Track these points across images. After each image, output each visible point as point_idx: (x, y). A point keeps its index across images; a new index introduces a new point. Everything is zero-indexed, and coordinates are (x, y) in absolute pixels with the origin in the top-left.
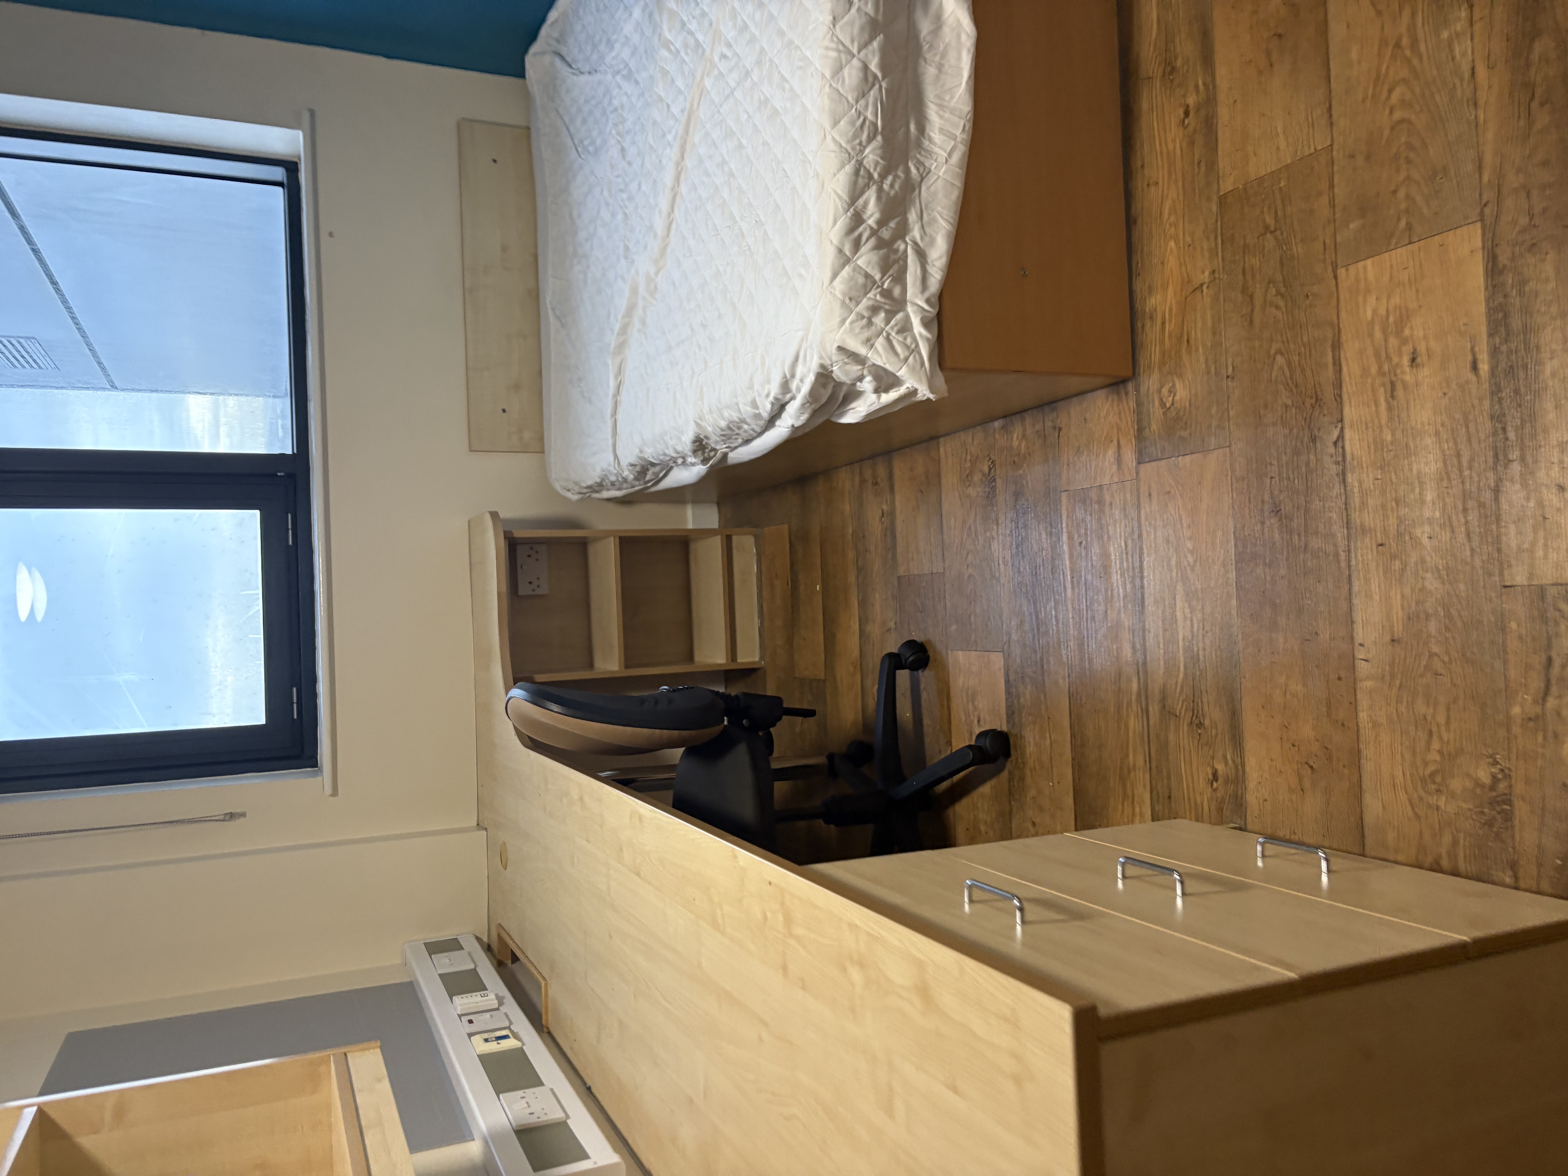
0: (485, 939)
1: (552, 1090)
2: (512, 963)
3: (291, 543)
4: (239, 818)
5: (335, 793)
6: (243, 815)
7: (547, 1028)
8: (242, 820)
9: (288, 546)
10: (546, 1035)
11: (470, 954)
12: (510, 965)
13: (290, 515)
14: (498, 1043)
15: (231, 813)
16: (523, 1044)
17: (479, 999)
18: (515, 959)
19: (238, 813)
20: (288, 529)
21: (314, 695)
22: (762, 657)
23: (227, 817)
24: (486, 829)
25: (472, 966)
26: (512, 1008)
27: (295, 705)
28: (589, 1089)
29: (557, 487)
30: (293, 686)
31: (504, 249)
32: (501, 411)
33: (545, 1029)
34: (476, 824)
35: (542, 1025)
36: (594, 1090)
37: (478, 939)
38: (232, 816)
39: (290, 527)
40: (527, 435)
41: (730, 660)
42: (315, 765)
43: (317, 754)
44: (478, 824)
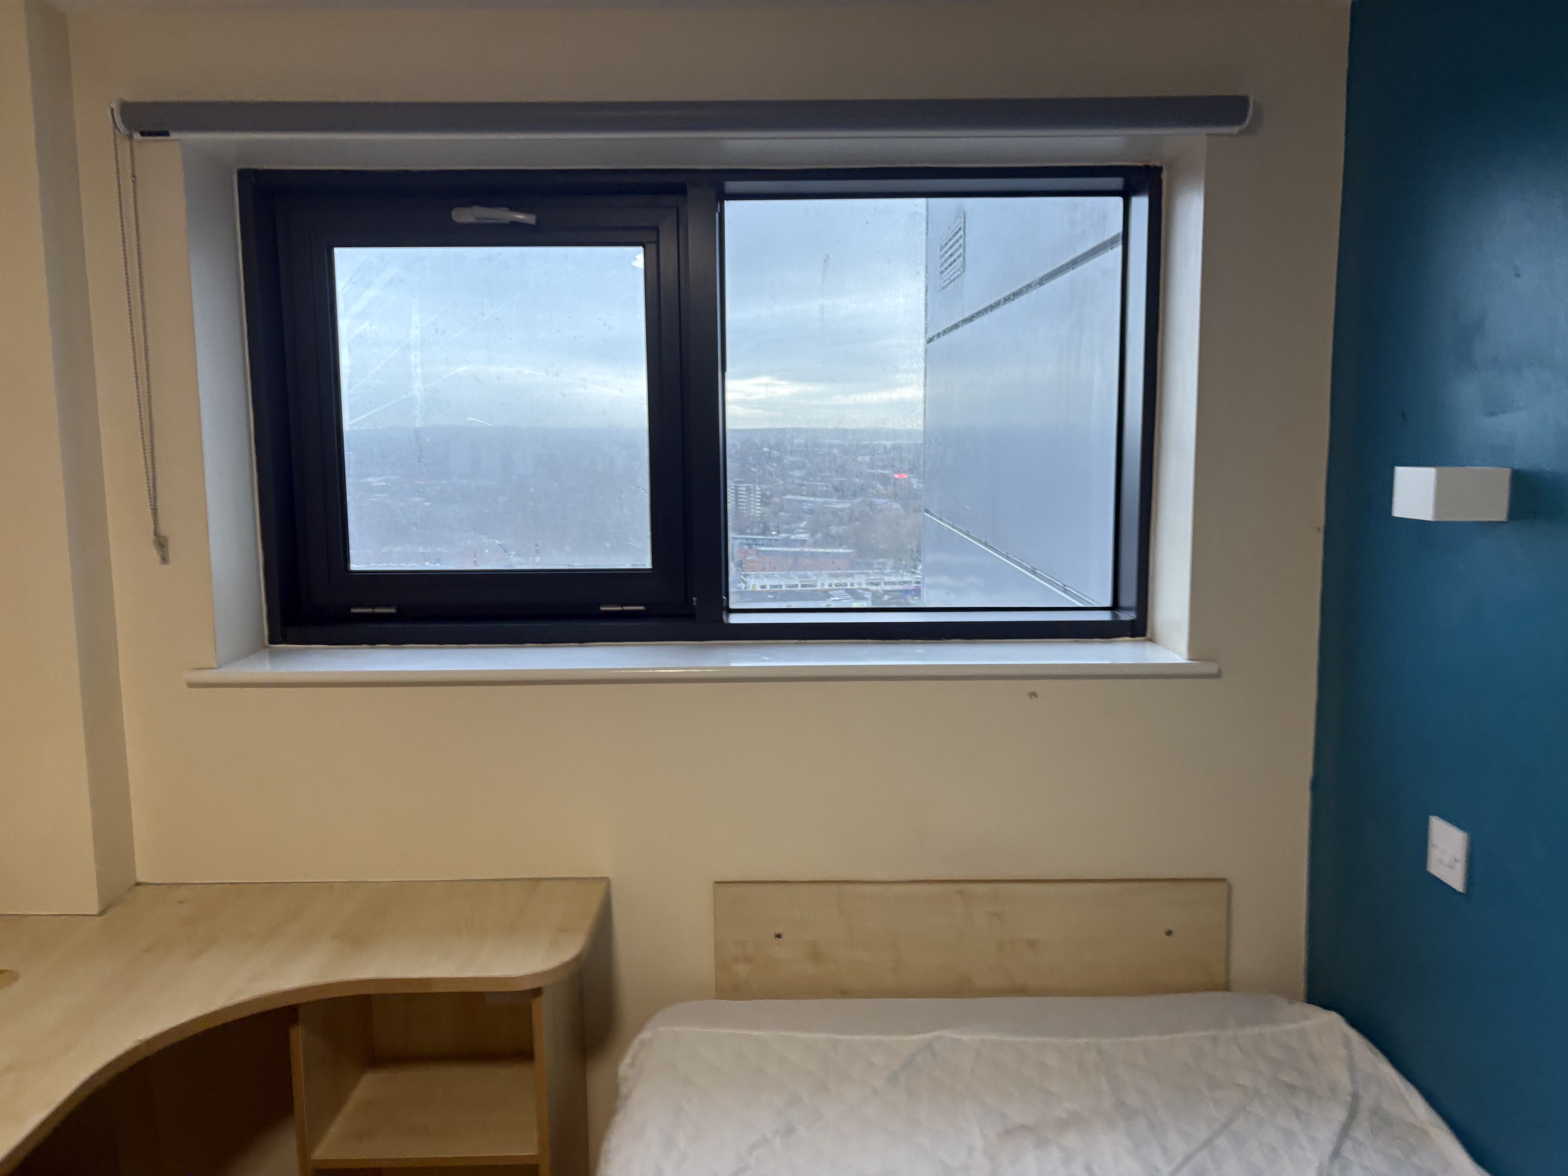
3: (603, 609)
4: (158, 555)
5: (192, 685)
6: (164, 560)
8: (158, 559)
9: (599, 605)
13: (642, 608)
15: (166, 545)
19: (167, 554)
20: (623, 605)
21: (373, 641)
23: (159, 541)
24: (102, 913)
27: (370, 610)
30: (397, 607)
31: (1032, 944)
32: (779, 931)
34: (141, 878)
38: (161, 543)
39: (626, 608)
40: (742, 970)
42: (273, 640)
43: (288, 643)
44: (138, 884)
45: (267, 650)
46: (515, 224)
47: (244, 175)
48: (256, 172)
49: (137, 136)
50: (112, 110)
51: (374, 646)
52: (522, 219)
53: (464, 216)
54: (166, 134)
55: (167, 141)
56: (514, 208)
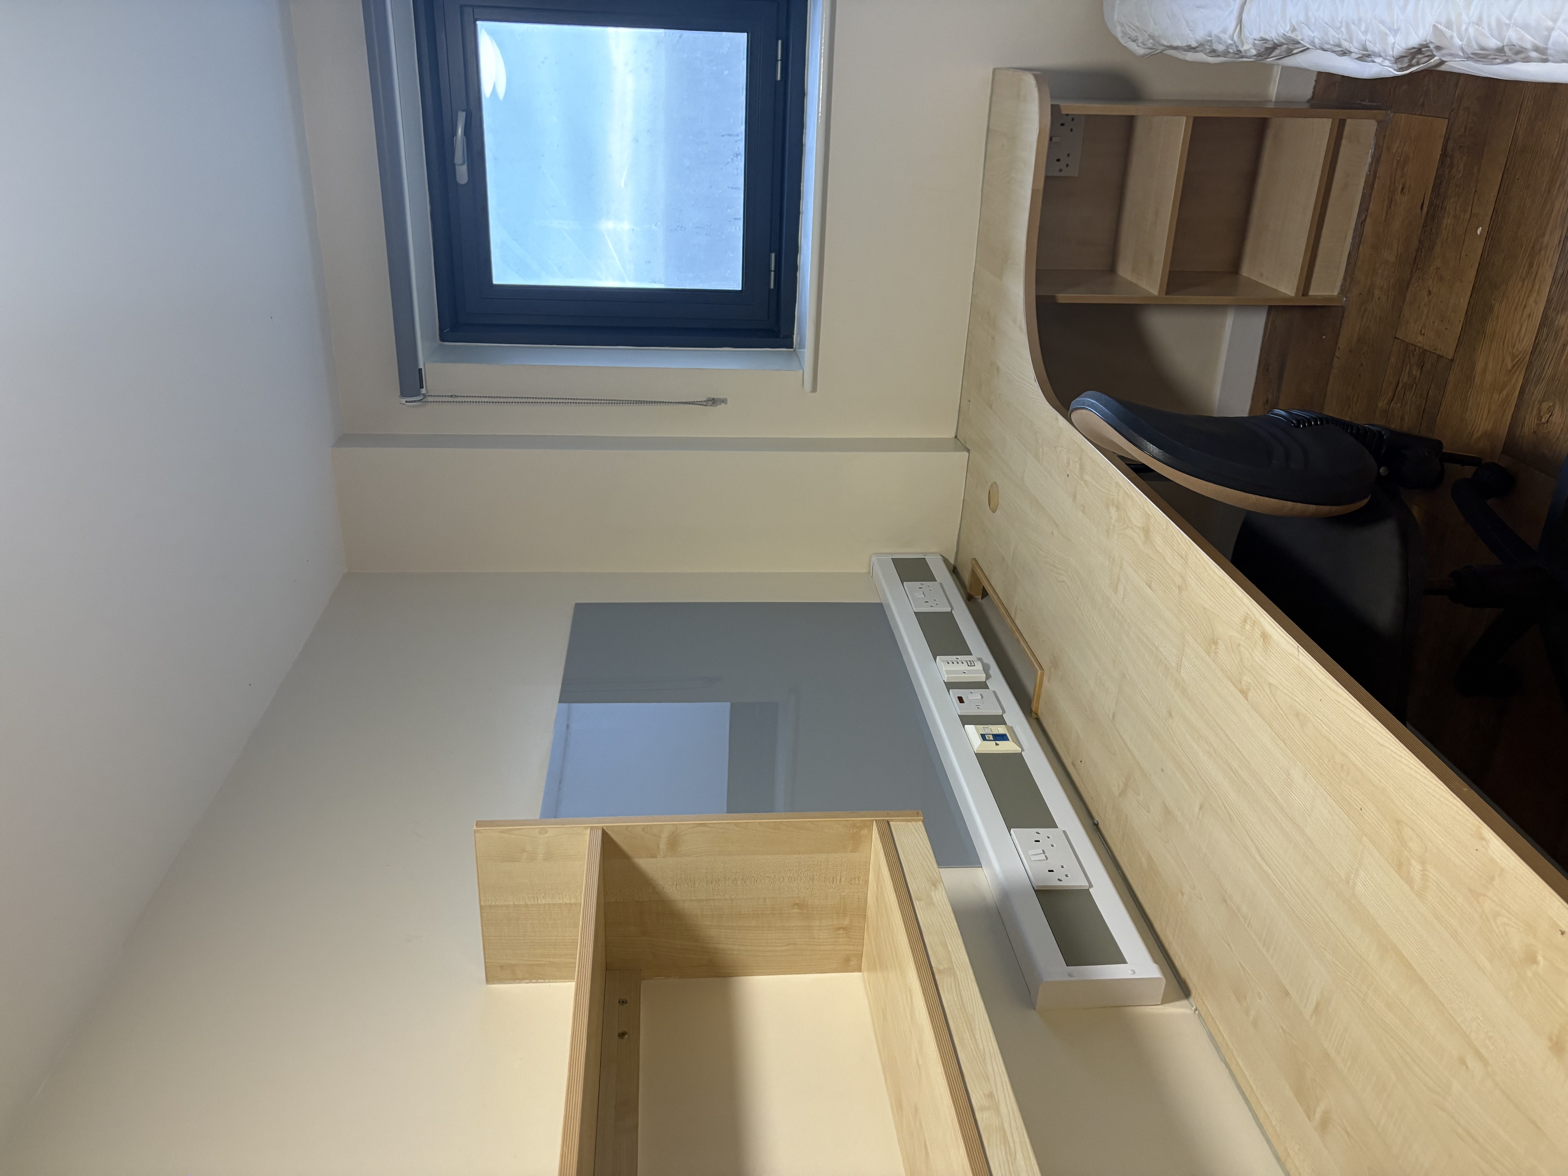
0: (952, 561)
1: (1064, 832)
2: (982, 598)
3: (779, 76)
4: (720, 404)
5: (814, 389)
6: (724, 401)
7: (1037, 714)
8: (723, 405)
9: (776, 82)
10: (1034, 722)
11: (941, 584)
12: (980, 600)
13: (780, 42)
14: (997, 744)
15: (713, 399)
16: (1023, 750)
17: (965, 667)
18: (985, 594)
19: (720, 399)
20: (777, 61)
21: (794, 268)
22: (1344, 291)
23: (710, 403)
24: (968, 451)
25: (948, 609)
26: (998, 684)
27: (772, 275)
28: (1096, 825)
29: (1118, 32)
30: (771, 252)
33: (1034, 715)
34: (953, 435)
35: (1031, 711)
36: (1101, 826)
37: (946, 561)
38: (713, 402)
39: (779, 57)
41: (1301, 294)
42: (790, 345)
43: (793, 334)
44: (956, 437)
45: (798, 350)
46: (466, 132)
47: (443, 338)
48: (441, 329)
49: (423, 391)
50: (406, 402)
51: (798, 267)
52: (462, 129)
53: (462, 174)
54: (420, 370)
55: (425, 370)
56: (454, 133)
